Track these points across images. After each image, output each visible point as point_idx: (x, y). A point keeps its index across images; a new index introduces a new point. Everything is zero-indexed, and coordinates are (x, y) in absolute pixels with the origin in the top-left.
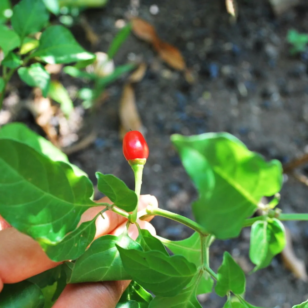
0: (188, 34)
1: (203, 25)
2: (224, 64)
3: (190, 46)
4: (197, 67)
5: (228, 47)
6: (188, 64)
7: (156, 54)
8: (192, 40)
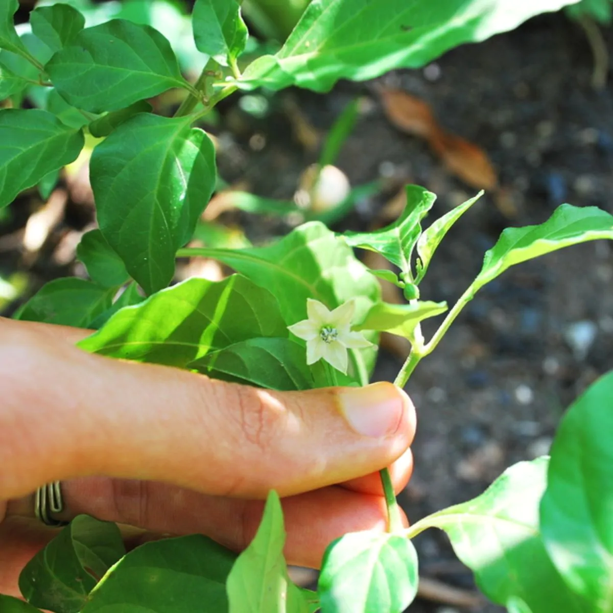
0: (501, 117)
1: (534, 95)
2: (580, 172)
3: (508, 140)
4: (522, 182)
5: (588, 136)
6: (503, 179)
7: (436, 161)
8: (510, 127)
